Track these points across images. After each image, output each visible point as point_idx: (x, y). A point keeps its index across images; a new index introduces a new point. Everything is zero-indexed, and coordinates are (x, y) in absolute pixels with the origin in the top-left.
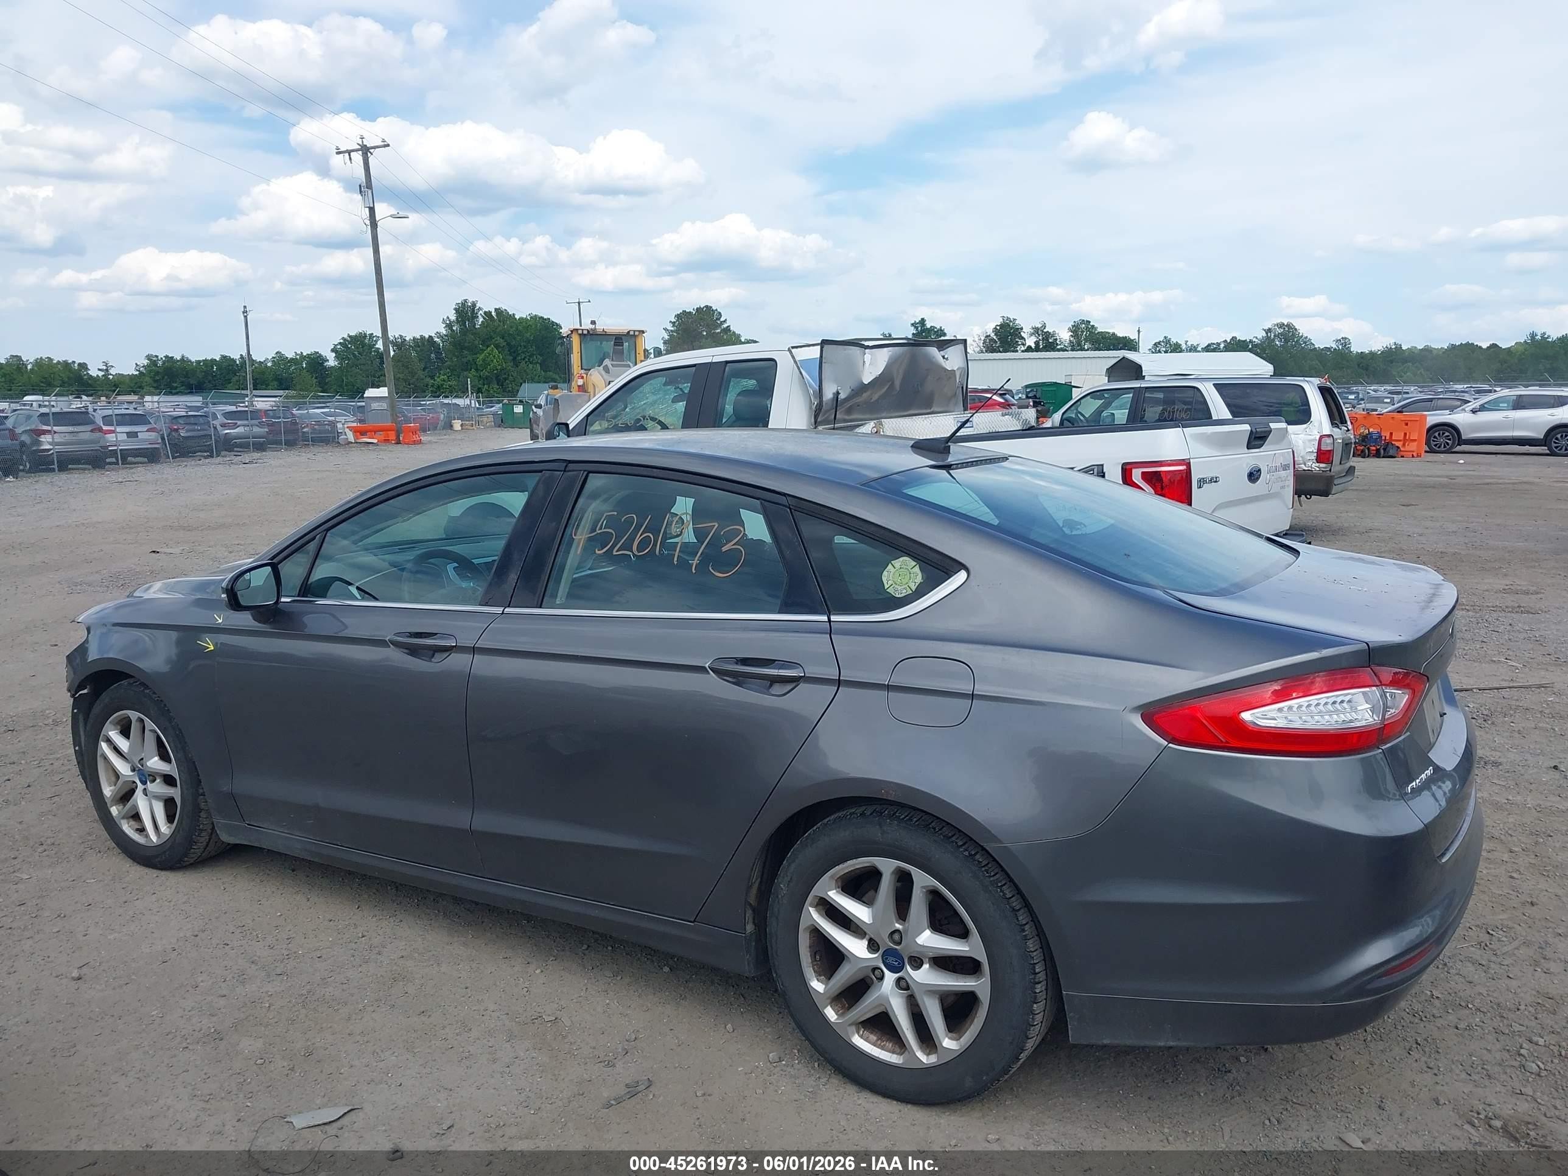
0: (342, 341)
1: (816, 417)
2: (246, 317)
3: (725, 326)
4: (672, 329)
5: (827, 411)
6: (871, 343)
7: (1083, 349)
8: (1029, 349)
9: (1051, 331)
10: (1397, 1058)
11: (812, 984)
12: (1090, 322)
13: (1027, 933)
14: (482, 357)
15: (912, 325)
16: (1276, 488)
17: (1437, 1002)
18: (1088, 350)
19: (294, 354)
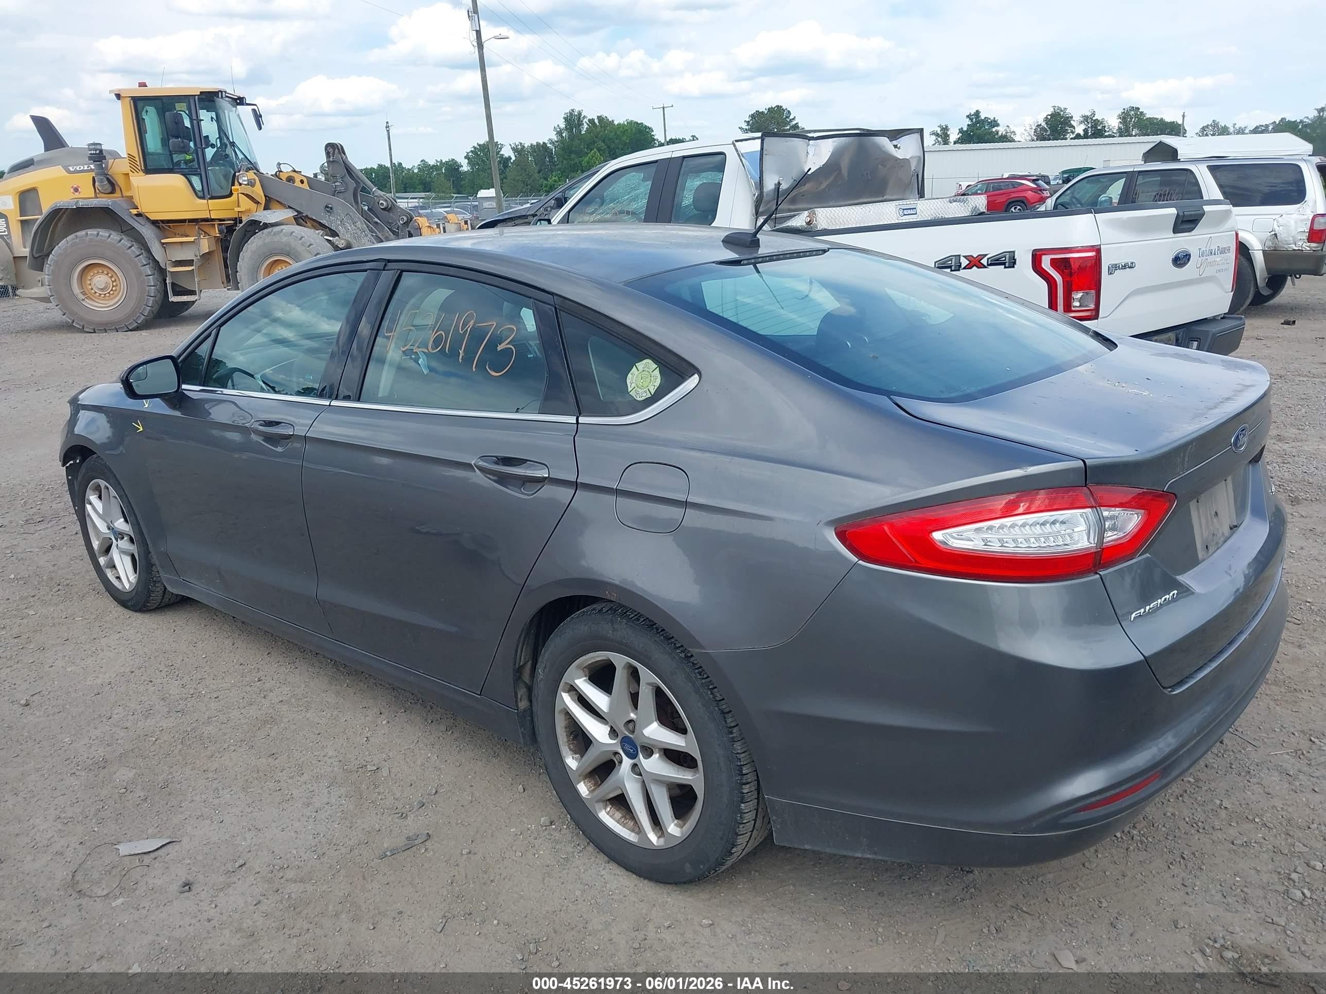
0: (473, 149)
1: (757, 207)
2: (388, 131)
3: (794, 123)
4: (747, 127)
5: (769, 202)
6: (816, 135)
7: (1131, 135)
8: (1078, 137)
9: (1099, 119)
10: (1153, 871)
11: (566, 761)
12: (1139, 109)
13: (735, 735)
14: (586, 159)
15: (968, 116)
16: (1209, 272)
17: (1223, 814)
18: (1135, 136)
19: (435, 162)
